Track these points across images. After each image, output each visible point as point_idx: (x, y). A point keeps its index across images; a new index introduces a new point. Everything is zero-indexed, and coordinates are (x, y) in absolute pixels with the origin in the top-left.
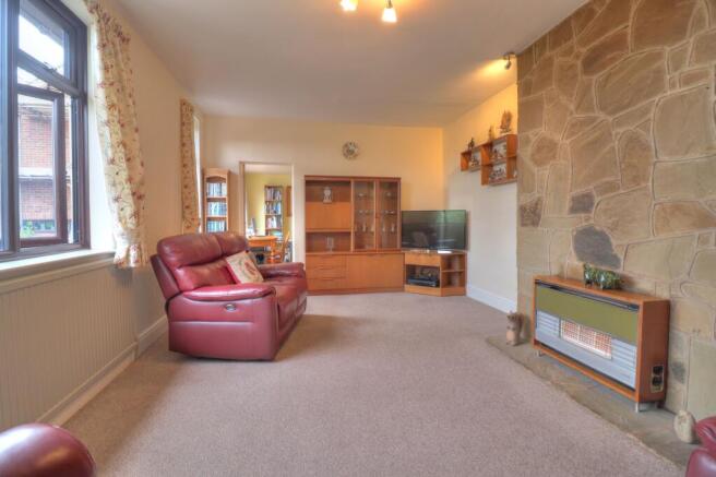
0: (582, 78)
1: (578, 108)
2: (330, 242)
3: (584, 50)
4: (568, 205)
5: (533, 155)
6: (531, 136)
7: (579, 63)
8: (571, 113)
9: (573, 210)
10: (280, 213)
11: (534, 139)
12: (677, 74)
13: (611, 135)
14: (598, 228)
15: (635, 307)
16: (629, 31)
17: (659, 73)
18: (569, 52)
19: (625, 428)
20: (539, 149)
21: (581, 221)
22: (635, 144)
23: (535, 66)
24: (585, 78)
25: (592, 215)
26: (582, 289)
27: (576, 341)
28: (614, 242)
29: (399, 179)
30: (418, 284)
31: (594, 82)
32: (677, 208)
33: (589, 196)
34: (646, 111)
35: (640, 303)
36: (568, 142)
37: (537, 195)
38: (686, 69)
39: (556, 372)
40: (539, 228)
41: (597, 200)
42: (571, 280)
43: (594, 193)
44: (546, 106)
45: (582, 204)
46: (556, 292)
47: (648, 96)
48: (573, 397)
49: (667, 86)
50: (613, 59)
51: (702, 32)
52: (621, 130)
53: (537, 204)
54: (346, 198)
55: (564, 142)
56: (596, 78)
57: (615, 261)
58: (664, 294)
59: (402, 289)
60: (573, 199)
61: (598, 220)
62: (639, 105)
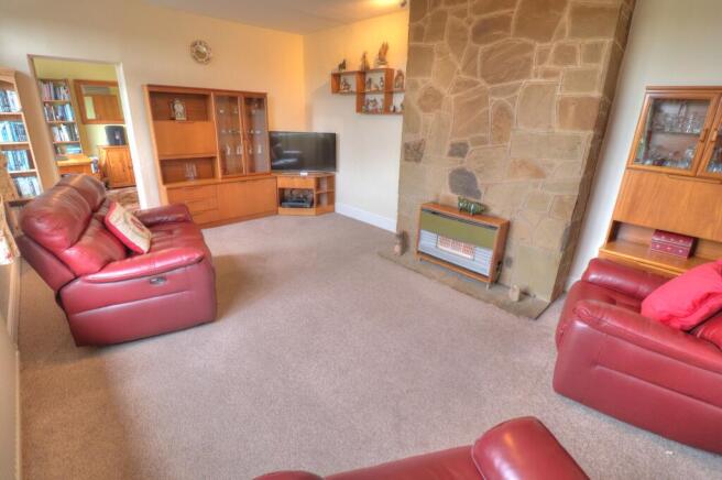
0: (470, 43)
1: (464, 69)
2: (191, 170)
3: (477, 19)
4: (447, 149)
5: (420, 101)
6: (420, 82)
7: (470, 28)
8: (458, 73)
9: (451, 154)
10: (70, 119)
11: (422, 86)
12: (540, 67)
13: (487, 100)
14: (469, 170)
15: (495, 228)
16: (514, 17)
17: (529, 60)
18: (462, 14)
19: (487, 302)
20: (426, 96)
21: (456, 163)
22: (503, 113)
23: (428, 14)
24: (473, 45)
25: (466, 160)
26: (457, 215)
27: (449, 249)
28: (479, 181)
29: (265, 95)
30: (292, 207)
31: (480, 51)
32: (524, 164)
33: (465, 145)
34: (514, 89)
35: (498, 225)
36: (453, 97)
37: (421, 138)
38: (548, 65)
39: (435, 271)
40: (421, 164)
41: (471, 148)
42: (445, 206)
43: (469, 144)
44: (436, 59)
45: (459, 150)
46: (435, 217)
47: (519, 77)
48: (453, 288)
49: (532, 75)
50: (498, 37)
51: (561, 41)
52: (496, 99)
53: (420, 144)
54: (205, 116)
55: (449, 96)
56: (482, 48)
57: (478, 195)
58: (507, 217)
59: (277, 213)
60: (452, 145)
61: (469, 163)
62: (510, 83)
